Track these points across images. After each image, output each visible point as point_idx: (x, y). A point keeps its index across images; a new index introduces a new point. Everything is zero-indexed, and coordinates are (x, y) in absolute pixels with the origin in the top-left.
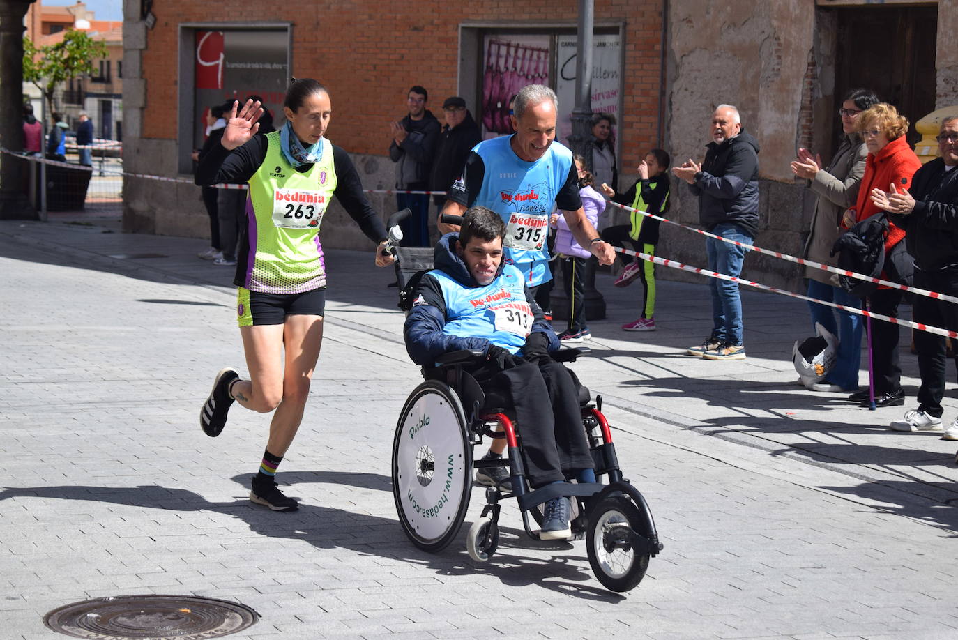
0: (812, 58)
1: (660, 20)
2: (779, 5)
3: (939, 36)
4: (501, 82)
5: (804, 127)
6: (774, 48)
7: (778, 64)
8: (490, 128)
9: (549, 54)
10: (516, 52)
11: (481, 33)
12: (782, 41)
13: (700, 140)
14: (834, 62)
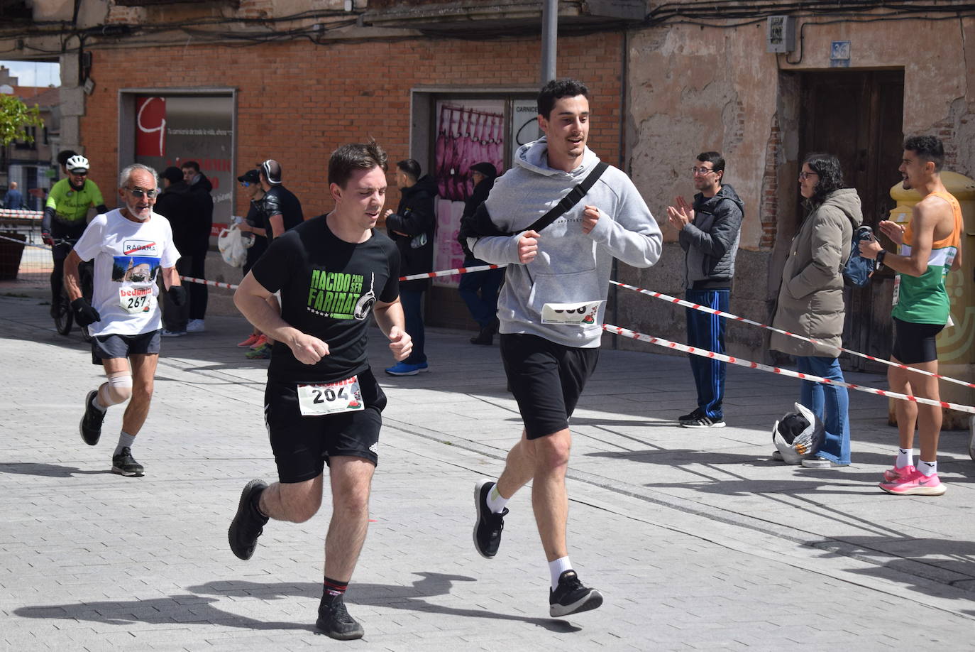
0: (776, 122)
1: (618, 84)
2: (741, 69)
3: (905, 100)
4: (455, 148)
5: (768, 193)
6: (737, 112)
7: (741, 129)
8: (443, 194)
9: (503, 119)
10: (470, 117)
11: (433, 98)
12: (745, 106)
13: (660, 207)
14: (798, 127)
